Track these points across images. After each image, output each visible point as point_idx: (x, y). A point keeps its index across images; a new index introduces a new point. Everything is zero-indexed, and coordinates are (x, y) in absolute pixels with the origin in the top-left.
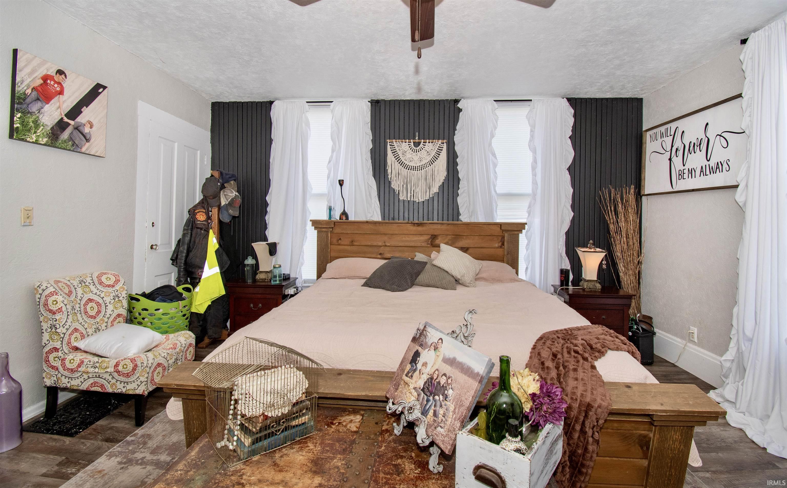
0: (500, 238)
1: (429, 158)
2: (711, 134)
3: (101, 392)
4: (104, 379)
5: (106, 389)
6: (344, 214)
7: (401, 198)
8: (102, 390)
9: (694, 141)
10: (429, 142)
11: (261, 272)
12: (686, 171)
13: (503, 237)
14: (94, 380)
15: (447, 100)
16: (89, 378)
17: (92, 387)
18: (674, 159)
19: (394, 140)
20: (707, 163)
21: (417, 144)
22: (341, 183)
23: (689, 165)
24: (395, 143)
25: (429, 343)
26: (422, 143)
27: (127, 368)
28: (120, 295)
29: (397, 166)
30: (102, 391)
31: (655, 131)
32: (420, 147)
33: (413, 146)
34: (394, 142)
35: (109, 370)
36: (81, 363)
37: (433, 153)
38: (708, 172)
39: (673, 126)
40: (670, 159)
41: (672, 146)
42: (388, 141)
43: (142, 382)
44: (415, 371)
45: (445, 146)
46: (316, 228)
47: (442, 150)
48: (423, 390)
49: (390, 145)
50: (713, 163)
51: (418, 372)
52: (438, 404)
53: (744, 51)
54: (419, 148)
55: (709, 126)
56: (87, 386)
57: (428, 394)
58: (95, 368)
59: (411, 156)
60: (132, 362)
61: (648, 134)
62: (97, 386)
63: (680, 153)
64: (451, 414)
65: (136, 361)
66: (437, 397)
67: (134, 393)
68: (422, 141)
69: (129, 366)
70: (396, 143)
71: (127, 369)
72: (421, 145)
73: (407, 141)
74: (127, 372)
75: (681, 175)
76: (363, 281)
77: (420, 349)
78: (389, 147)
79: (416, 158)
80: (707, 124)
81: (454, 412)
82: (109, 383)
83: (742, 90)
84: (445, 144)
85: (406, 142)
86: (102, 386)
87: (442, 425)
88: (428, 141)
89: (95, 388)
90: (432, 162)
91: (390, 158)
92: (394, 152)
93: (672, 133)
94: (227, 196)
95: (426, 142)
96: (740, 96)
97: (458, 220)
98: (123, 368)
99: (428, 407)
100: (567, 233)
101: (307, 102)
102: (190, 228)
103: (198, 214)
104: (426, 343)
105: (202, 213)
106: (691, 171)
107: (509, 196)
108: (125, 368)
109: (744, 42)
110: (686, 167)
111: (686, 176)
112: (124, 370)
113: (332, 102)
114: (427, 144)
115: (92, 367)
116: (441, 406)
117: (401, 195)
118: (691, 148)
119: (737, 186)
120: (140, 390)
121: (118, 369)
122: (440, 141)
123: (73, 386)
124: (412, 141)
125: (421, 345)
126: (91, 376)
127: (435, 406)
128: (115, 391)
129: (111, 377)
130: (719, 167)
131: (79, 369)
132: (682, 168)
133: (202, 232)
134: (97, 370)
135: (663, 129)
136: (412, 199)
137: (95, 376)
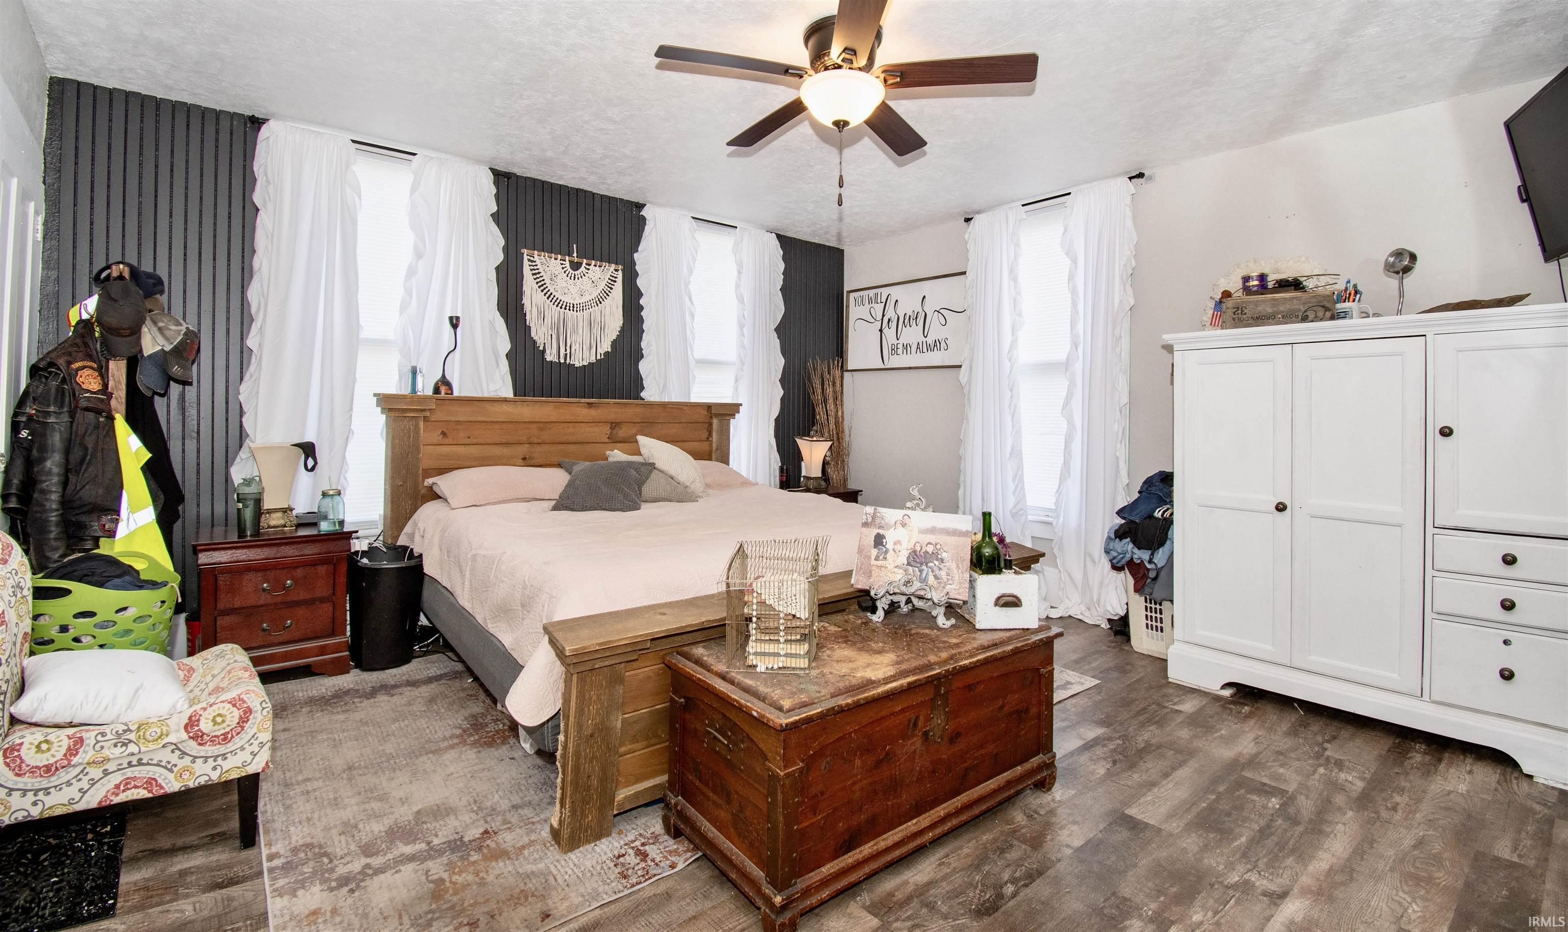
0: (706, 425)
1: (595, 293)
2: (929, 308)
3: (151, 798)
4: (158, 765)
5: (162, 787)
6: (444, 383)
7: (549, 358)
8: (150, 792)
9: (909, 313)
10: (595, 266)
11: (270, 512)
12: (900, 346)
13: (711, 424)
14: (123, 775)
15: (621, 200)
16: (106, 773)
17: (117, 795)
18: (886, 330)
19: (536, 252)
20: (924, 340)
21: (576, 266)
22: (455, 323)
23: (903, 340)
24: (536, 258)
25: (893, 522)
26: (584, 265)
27: (223, 721)
28: (23, 584)
29: (540, 297)
30: (150, 795)
31: (861, 293)
32: (580, 271)
33: (568, 267)
34: (536, 256)
35: (172, 738)
36: (76, 743)
37: (602, 285)
38: (925, 350)
39: (885, 292)
40: (881, 330)
41: (883, 316)
42: (525, 251)
43: (262, 745)
44: (886, 552)
45: (620, 275)
46: (383, 411)
47: (615, 281)
48: (909, 564)
49: (529, 260)
50: (930, 340)
51: (891, 552)
52: (935, 569)
53: (969, 230)
54: (578, 272)
55: (926, 299)
56: (104, 794)
57: (918, 565)
58: (125, 744)
59: (565, 284)
60: (234, 705)
61: (852, 295)
62: (136, 787)
63: (893, 325)
64: (955, 571)
65: (244, 702)
66: (930, 564)
67: (243, 774)
68: (585, 261)
69: (228, 717)
70: (540, 258)
71: (224, 725)
72: (582, 269)
73: (559, 257)
74: (223, 732)
75: (894, 350)
76: (554, 503)
77: (881, 532)
78: (526, 263)
79: (574, 290)
80: (924, 297)
81: (958, 567)
82: (171, 771)
83: (967, 267)
84: (620, 273)
85: (556, 259)
86: (151, 782)
87: (950, 582)
88: (593, 262)
89: (129, 793)
90: (599, 301)
91: (529, 283)
92: (536, 274)
93: (884, 300)
94: (166, 332)
95: (589, 265)
96: (964, 273)
97: (638, 397)
98: (215, 722)
99: (924, 576)
100: (777, 420)
101: (354, 141)
102: (65, 409)
103: (80, 373)
104: (887, 524)
105: (90, 372)
106: (906, 347)
107: (705, 363)
108: (219, 724)
109: (968, 220)
110: (901, 341)
111: (900, 351)
112: (217, 727)
113: (414, 154)
114: (591, 267)
115: (115, 745)
116: (940, 569)
117: (548, 352)
118: (906, 321)
119: (960, 367)
120: (258, 763)
121: (200, 730)
122: (613, 266)
123: (50, 808)
124: (567, 258)
125: (881, 527)
126: (111, 766)
127: (933, 571)
128: (191, 785)
129: (177, 753)
130: (936, 345)
131: (75, 760)
132: (896, 342)
133: (101, 419)
134: (132, 748)
135: (872, 293)
136: (568, 362)
137: (125, 765)
